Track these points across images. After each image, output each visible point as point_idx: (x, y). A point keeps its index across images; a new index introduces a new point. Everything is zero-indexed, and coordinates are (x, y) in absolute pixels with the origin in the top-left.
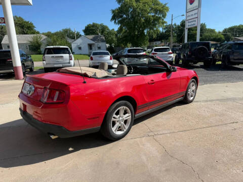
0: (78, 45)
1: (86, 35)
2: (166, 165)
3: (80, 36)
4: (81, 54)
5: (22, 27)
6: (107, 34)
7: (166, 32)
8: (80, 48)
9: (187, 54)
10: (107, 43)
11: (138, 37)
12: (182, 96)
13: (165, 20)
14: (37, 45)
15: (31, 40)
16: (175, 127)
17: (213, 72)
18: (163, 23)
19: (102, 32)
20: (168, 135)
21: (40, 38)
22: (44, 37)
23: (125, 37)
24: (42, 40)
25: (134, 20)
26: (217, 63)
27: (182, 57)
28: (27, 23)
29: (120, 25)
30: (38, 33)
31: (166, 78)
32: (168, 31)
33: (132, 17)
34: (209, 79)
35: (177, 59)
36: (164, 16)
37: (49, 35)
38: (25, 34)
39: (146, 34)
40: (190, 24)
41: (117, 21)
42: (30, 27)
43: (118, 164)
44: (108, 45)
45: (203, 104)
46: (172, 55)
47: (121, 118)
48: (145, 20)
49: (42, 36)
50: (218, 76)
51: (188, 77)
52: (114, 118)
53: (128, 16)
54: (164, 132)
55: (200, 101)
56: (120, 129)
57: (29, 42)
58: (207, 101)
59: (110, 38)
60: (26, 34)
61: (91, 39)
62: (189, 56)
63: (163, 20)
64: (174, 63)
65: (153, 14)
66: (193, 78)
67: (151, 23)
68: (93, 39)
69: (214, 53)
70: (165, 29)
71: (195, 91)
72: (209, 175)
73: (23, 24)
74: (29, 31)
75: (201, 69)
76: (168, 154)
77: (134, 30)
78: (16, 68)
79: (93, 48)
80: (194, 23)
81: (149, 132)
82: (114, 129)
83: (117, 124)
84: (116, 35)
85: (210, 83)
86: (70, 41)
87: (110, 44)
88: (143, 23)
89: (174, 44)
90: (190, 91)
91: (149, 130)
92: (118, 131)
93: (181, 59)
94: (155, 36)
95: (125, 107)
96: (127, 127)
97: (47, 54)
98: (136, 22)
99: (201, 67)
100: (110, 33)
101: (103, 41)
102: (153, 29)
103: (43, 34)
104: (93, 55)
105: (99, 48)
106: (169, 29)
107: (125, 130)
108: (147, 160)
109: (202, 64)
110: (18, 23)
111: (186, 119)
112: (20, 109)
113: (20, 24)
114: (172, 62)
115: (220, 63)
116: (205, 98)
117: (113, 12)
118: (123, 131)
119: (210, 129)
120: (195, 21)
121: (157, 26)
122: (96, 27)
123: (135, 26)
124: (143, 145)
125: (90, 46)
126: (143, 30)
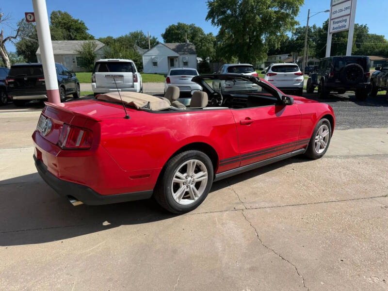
0: (152, 59)
1: (167, 42)
2: (254, 260)
3: (158, 43)
4: (156, 73)
5: (68, 29)
6: (201, 41)
7: (297, 39)
8: (155, 64)
9: (327, 77)
10: (198, 56)
11: (249, 47)
12: (304, 147)
13: (296, 19)
14: (89, 57)
15: (80, 49)
16: (282, 197)
17: (369, 108)
18: (292, 24)
19: (192, 39)
20: (268, 210)
21: (94, 46)
22: (101, 45)
23: (229, 46)
24: (97, 48)
25: (243, 19)
26: (379, 93)
27: (319, 82)
28: (76, 21)
29: (220, 27)
30: (92, 38)
31: (275, 116)
32: (302, 38)
33: (241, 13)
34: (359, 119)
35: (311, 84)
36: (295, 12)
37: (108, 42)
38: (71, 39)
39: (264, 42)
40: (336, 25)
41: (216, 21)
42: (79, 28)
43: (175, 252)
44: (200, 59)
45: (339, 161)
46: (302, 78)
47: (189, 179)
48: (262, 19)
49: (98, 42)
50: (377, 115)
51: (315, 115)
52: (177, 177)
53: (236, 12)
54: (262, 204)
55: (336, 157)
56: (187, 196)
57: (77, 53)
58: (347, 157)
59: (205, 48)
60: (74, 39)
61: (174, 50)
62: (330, 80)
63: (293, 18)
64: (304, 91)
65: (277, 9)
66: (325, 117)
67: (272, 24)
68: (177, 50)
69: (375, 76)
70: (295, 34)
71: (327, 140)
72: (322, 283)
73: (70, 24)
74: (78, 35)
75: (350, 102)
76: (259, 243)
77: (244, 35)
78: (50, 93)
79: (176, 63)
80: (343, 23)
81: (237, 203)
82: (176, 196)
83: (183, 188)
84: (215, 44)
85: (361, 128)
86: (140, 51)
87: (204, 58)
88: (260, 23)
89: (311, 59)
90: (318, 139)
91: (238, 201)
92: (184, 198)
93: (317, 84)
94: (278, 46)
95: (196, 161)
96: (199, 193)
97: (100, 71)
98: (246, 23)
99: (351, 99)
100: (206, 39)
101: (191, 52)
102: (275, 34)
103: (100, 40)
104: (171, 74)
105: (186, 64)
106: (304, 33)
107: (196, 199)
108: (224, 250)
109: (352, 93)
110: (62, 22)
111: (304, 185)
112: (34, 156)
113: (65, 23)
114: (302, 89)
115: (384, 93)
116: (345, 152)
117: (211, 4)
118: (193, 199)
119: (342, 204)
120: (345, 21)
121: (282, 29)
122: (183, 29)
123: (244, 28)
124: (223, 224)
125: (172, 61)
126: (259, 36)
